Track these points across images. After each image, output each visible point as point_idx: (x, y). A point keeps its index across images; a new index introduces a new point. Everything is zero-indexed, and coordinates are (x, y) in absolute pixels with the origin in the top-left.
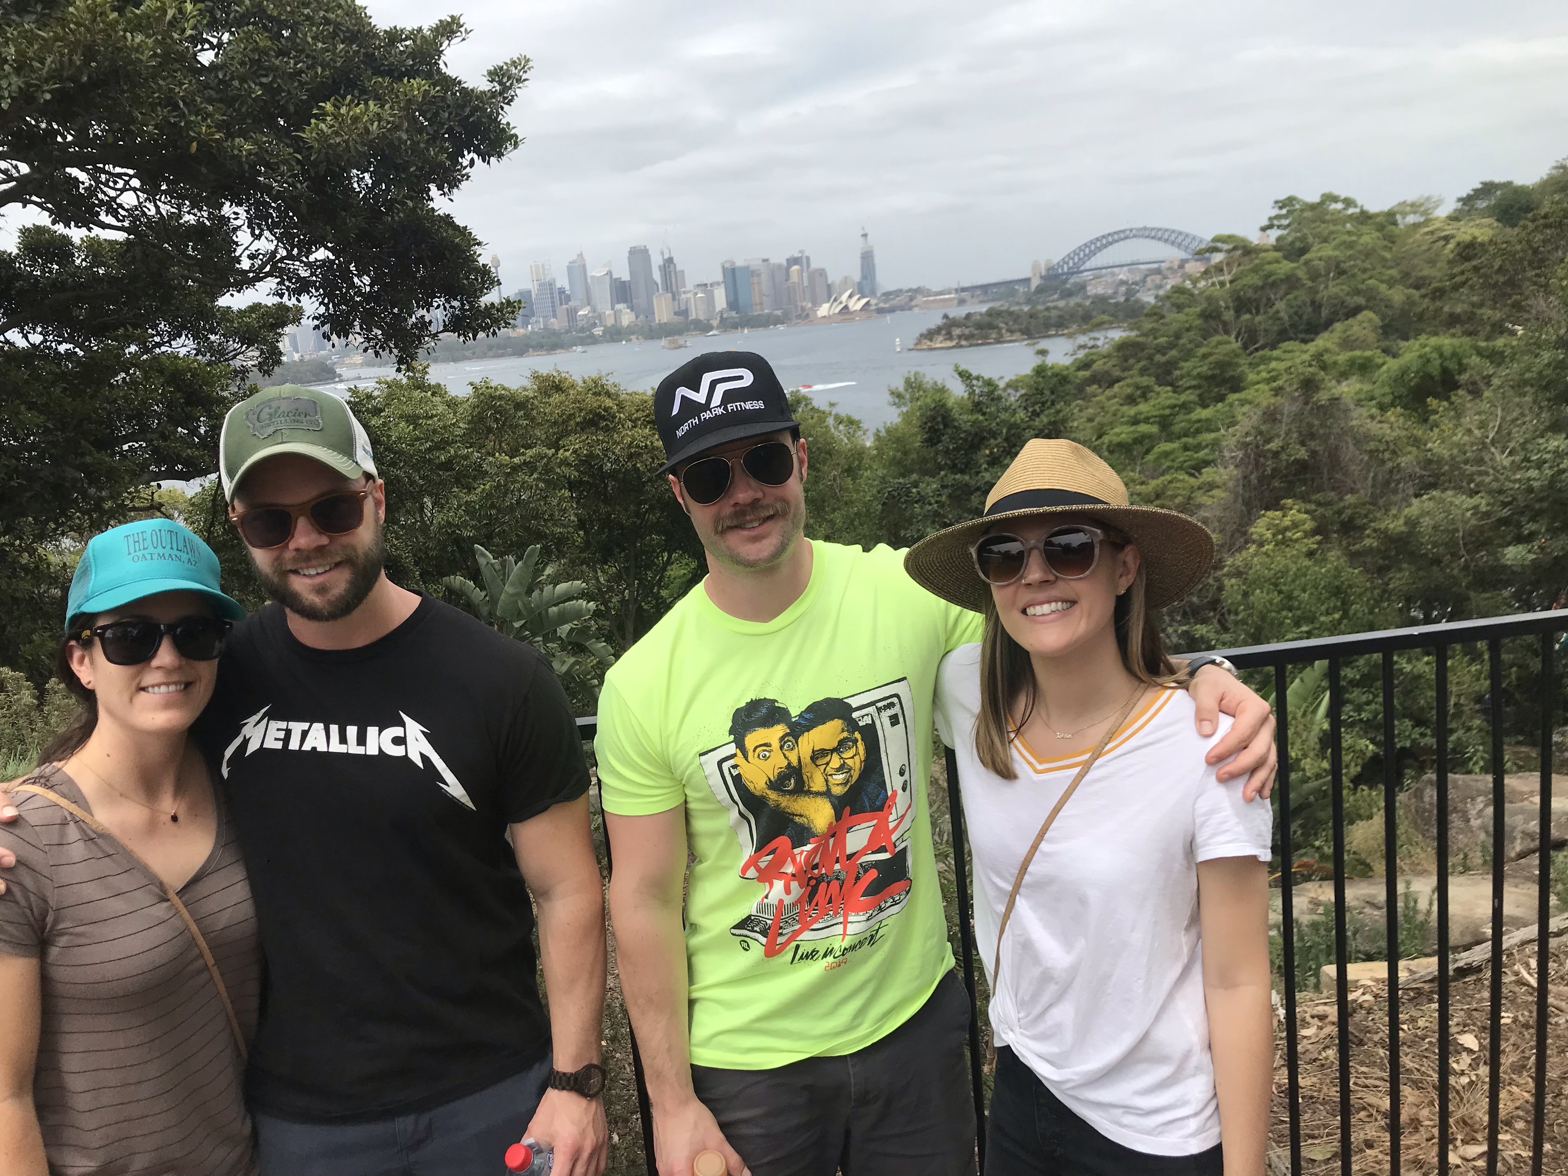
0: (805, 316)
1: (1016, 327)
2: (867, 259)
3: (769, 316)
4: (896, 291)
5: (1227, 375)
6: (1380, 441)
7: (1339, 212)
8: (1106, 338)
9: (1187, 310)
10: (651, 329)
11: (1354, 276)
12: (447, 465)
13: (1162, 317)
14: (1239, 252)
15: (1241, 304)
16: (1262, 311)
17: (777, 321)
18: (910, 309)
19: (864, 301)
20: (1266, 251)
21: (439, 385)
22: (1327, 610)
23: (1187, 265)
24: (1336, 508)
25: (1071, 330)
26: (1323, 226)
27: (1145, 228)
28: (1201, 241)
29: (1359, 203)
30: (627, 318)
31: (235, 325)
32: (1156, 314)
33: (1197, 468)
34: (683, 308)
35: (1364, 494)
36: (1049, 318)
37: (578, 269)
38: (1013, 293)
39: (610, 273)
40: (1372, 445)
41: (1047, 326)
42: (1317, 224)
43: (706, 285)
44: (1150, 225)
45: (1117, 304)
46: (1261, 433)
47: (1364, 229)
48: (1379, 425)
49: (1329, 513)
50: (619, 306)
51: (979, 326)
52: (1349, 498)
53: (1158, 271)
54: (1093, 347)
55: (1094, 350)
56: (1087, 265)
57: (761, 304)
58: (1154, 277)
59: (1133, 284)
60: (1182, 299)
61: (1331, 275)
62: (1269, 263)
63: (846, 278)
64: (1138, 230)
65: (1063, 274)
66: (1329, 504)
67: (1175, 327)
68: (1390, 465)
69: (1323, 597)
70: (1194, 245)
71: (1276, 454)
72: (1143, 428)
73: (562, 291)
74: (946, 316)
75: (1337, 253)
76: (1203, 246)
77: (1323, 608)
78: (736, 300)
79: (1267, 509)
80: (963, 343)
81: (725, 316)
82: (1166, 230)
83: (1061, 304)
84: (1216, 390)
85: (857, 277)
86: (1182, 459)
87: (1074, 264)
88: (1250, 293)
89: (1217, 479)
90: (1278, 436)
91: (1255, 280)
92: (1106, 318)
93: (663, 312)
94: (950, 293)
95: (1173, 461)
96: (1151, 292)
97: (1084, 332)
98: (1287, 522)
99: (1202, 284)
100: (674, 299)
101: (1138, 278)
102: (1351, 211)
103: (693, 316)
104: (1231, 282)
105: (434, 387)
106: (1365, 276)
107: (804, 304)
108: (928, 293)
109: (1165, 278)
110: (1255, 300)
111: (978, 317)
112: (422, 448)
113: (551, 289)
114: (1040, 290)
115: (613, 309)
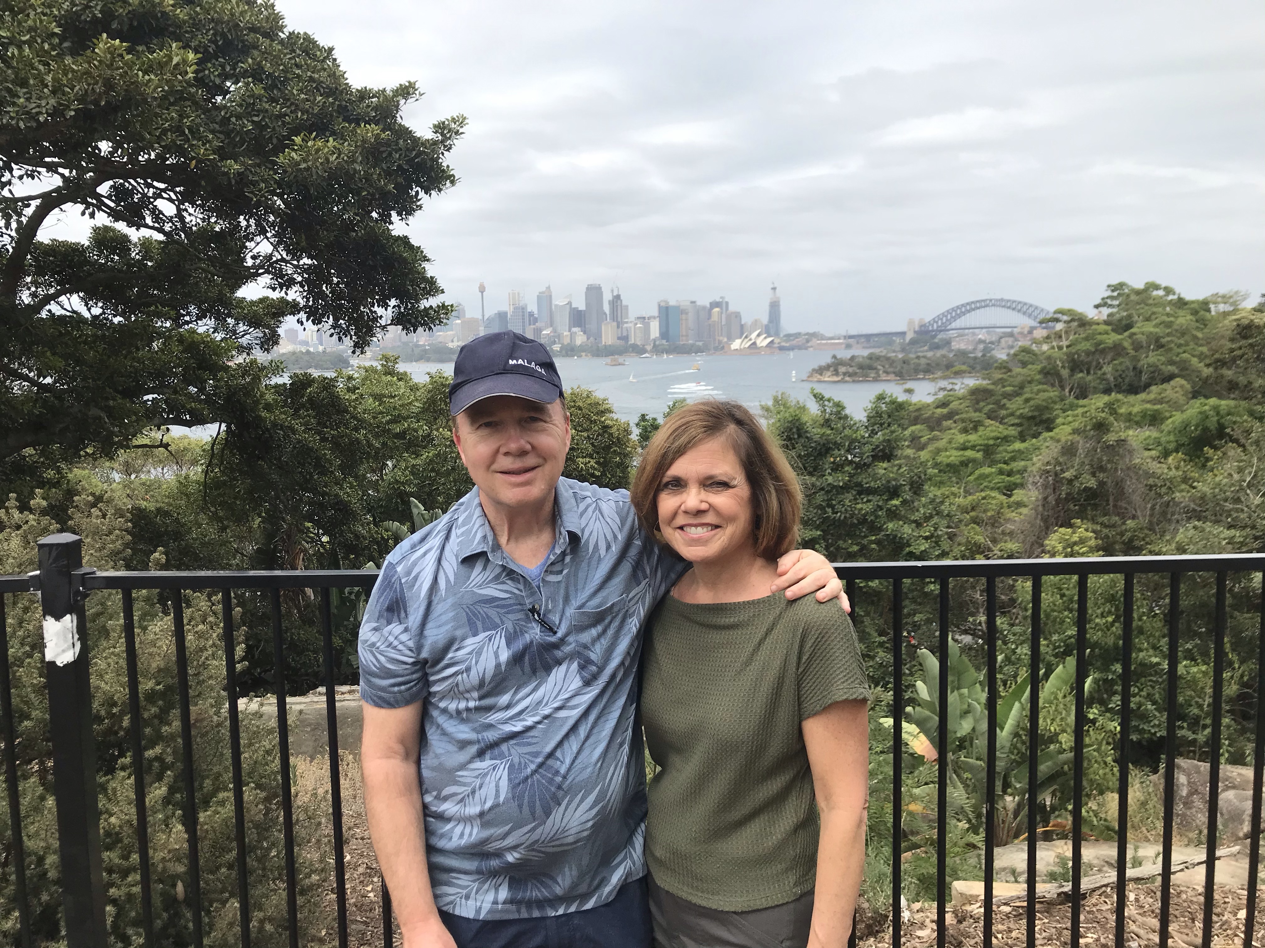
0: (721, 348)
1: (891, 370)
2: (775, 307)
3: (692, 345)
4: (796, 334)
5: (1045, 417)
6: (1158, 478)
7: (1161, 297)
8: (962, 384)
9: (1030, 366)
10: (598, 349)
11: (1171, 349)
12: (401, 435)
13: (1010, 371)
14: (1076, 324)
15: (1075, 365)
16: (1092, 372)
17: (699, 350)
18: (806, 348)
19: (769, 339)
20: (1098, 324)
21: (406, 373)
22: (1102, 613)
23: (1035, 332)
24: (1119, 530)
25: (936, 376)
26: (1147, 308)
27: (1002, 300)
28: (1048, 312)
29: (1177, 292)
30: (580, 339)
31: (246, 312)
32: (1005, 368)
33: (1008, 490)
34: (625, 334)
35: (1143, 521)
36: (919, 365)
37: (545, 298)
38: (891, 343)
39: (570, 303)
40: (1151, 481)
41: (917, 371)
42: (1142, 305)
43: (644, 318)
44: (1006, 297)
45: (975, 358)
46: (1060, 464)
47: (1181, 313)
48: (1158, 465)
49: (1111, 533)
50: (574, 330)
51: (861, 367)
52: (1130, 523)
53: (1011, 335)
54: (951, 390)
55: (951, 393)
56: (953, 325)
57: (687, 336)
58: (1007, 339)
59: (990, 343)
60: (1027, 358)
61: (1152, 347)
62: (1100, 334)
63: (756, 321)
64: (997, 300)
65: (933, 331)
66: (1114, 526)
67: (1020, 379)
68: (1166, 498)
69: (1099, 602)
70: (1042, 317)
71: (1070, 482)
72: (970, 453)
73: (531, 314)
74: (834, 357)
75: (1157, 330)
76: (1048, 317)
77: (1099, 611)
78: (667, 331)
79: (1061, 526)
80: (847, 379)
81: (657, 343)
82: (1020, 302)
83: (930, 354)
84: (1035, 428)
85: (765, 320)
86: (996, 481)
87: (942, 323)
88: (1083, 356)
89: (1025, 499)
90: (1073, 467)
91: (1086, 346)
92: (964, 368)
93: (608, 336)
94: (839, 339)
95: (990, 482)
96: (1004, 351)
97: (945, 378)
98: (1075, 538)
99: (1045, 347)
100: (618, 327)
101: (994, 339)
102: (1171, 297)
103: (632, 341)
104: (1068, 347)
105: (402, 374)
106: (1181, 351)
107: (721, 338)
108: (823, 337)
109: (1017, 340)
110: (1087, 363)
111: (861, 360)
112: (384, 420)
113: (523, 312)
114: (913, 342)
115: (570, 331)
